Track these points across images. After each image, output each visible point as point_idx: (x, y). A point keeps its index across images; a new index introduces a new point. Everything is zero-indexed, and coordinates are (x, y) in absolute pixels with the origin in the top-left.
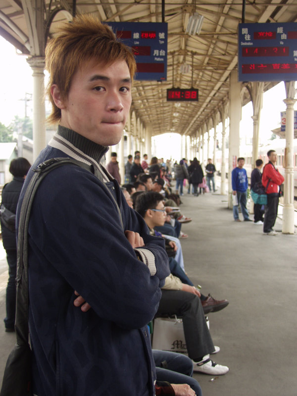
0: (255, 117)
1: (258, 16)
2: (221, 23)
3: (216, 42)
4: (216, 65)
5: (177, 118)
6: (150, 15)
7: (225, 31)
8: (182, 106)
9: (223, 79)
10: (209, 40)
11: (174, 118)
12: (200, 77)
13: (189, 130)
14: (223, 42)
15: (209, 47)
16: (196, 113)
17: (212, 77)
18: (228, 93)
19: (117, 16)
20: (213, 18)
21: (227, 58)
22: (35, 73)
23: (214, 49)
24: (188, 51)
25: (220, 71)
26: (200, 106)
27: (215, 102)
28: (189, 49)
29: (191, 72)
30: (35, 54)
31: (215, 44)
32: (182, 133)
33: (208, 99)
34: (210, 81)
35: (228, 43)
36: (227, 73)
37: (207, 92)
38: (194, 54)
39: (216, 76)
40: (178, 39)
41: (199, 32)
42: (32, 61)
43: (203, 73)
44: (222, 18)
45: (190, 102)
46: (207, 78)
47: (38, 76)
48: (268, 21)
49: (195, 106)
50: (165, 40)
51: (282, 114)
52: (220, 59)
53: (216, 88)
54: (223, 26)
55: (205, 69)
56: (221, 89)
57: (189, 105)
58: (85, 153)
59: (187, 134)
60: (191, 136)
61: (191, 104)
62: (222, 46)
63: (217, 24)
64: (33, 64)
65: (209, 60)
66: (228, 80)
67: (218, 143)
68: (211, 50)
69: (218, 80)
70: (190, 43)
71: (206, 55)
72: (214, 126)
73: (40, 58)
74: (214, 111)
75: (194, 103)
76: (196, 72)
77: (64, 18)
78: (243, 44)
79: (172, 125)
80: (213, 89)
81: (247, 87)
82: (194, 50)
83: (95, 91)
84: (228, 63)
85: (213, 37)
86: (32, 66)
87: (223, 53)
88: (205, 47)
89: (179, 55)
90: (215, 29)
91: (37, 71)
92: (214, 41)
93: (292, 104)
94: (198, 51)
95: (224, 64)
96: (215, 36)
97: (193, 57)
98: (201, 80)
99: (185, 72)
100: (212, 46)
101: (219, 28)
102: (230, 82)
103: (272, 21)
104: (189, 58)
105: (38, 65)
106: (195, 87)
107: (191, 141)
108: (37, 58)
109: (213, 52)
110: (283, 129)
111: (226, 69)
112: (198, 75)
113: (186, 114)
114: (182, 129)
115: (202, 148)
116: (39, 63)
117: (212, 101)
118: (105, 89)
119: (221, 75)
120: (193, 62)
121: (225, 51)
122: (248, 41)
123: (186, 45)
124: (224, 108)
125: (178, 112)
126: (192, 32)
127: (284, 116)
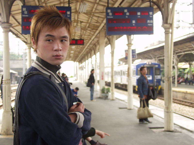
0: (112, 53)
1: (113, 4)
2: (95, 7)
3: (93, 17)
4: (92, 27)
5: (72, 53)
6: (61, 3)
7: (97, 11)
8: (75, 48)
9: (96, 34)
10: (89, 15)
11: (71, 53)
12: (84, 33)
13: (78, 59)
14: (96, 16)
15: (89, 19)
16: (82, 51)
17: (90, 33)
18: (98, 41)
19: (44, 3)
20: (91, 5)
21: (98, 24)
22: (4, 31)
23: (91, 20)
24: (79, 21)
25: (94, 31)
26: (84, 48)
27: (91, 46)
28: (79, 20)
29: (80, 31)
30: (4, 22)
31: (92, 18)
32: (74, 61)
33: (88, 44)
34: (89, 35)
35: (98, 17)
36: (98, 32)
37: (87, 41)
38: (81, 22)
39: (92, 33)
40: (74, 15)
41: (85, 12)
42: (2, 25)
43: (86, 31)
44: (96, 5)
45: (79, 46)
46: (87, 34)
47: (6, 33)
48: (118, 7)
49: (82, 48)
50: (70, 15)
51: (126, 51)
52: (94, 25)
53: (92, 39)
54: (96, 9)
55: (87, 30)
56: (95, 39)
57: (78, 47)
58: (48, 69)
59: (77, 62)
60: (79, 62)
61: (79, 47)
62: (95, 18)
63: (93, 8)
64: (3, 27)
65: (89, 25)
66: (98, 35)
67: (93, 66)
68: (90, 20)
69: (93, 35)
70: (79, 17)
71: (87, 23)
72: (91, 57)
73: (7, 23)
74: (91, 50)
75: (81, 46)
76: (82, 31)
77: (18, 4)
78: (108, 17)
79: (70, 57)
80: (90, 39)
81: (108, 38)
82: (82, 20)
83: (48, 42)
84: (98, 27)
85: (91, 14)
86: (2, 28)
87: (96, 22)
88: (87, 19)
89: (74, 22)
90: (92, 10)
91: (5, 30)
92: (91, 16)
93: (130, 46)
94: (84, 21)
95: (96, 27)
96: (92, 14)
97: (81, 24)
98: (85, 35)
99: (77, 31)
100: (91, 18)
101: (94, 10)
102: (99, 35)
103: (120, 7)
104: (79, 24)
105: (5, 27)
106: (82, 38)
107: (79, 65)
108: (5, 23)
109: (91, 21)
110: (126, 58)
111: (97, 29)
112: (83, 32)
113: (77, 52)
114: (74, 59)
115: (85, 68)
116: (6, 26)
117: (90, 45)
118: (53, 41)
119: (95, 32)
120: (81, 26)
121: (97, 21)
122: (111, 16)
123: (78, 18)
124: (96, 48)
125: (73, 50)
126: (82, 11)
127: (127, 52)
